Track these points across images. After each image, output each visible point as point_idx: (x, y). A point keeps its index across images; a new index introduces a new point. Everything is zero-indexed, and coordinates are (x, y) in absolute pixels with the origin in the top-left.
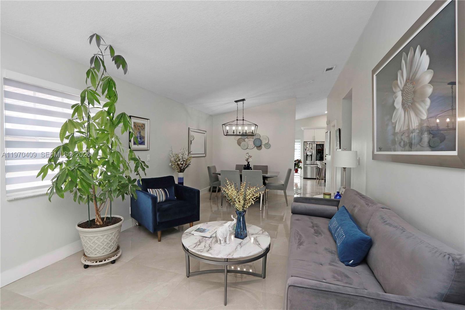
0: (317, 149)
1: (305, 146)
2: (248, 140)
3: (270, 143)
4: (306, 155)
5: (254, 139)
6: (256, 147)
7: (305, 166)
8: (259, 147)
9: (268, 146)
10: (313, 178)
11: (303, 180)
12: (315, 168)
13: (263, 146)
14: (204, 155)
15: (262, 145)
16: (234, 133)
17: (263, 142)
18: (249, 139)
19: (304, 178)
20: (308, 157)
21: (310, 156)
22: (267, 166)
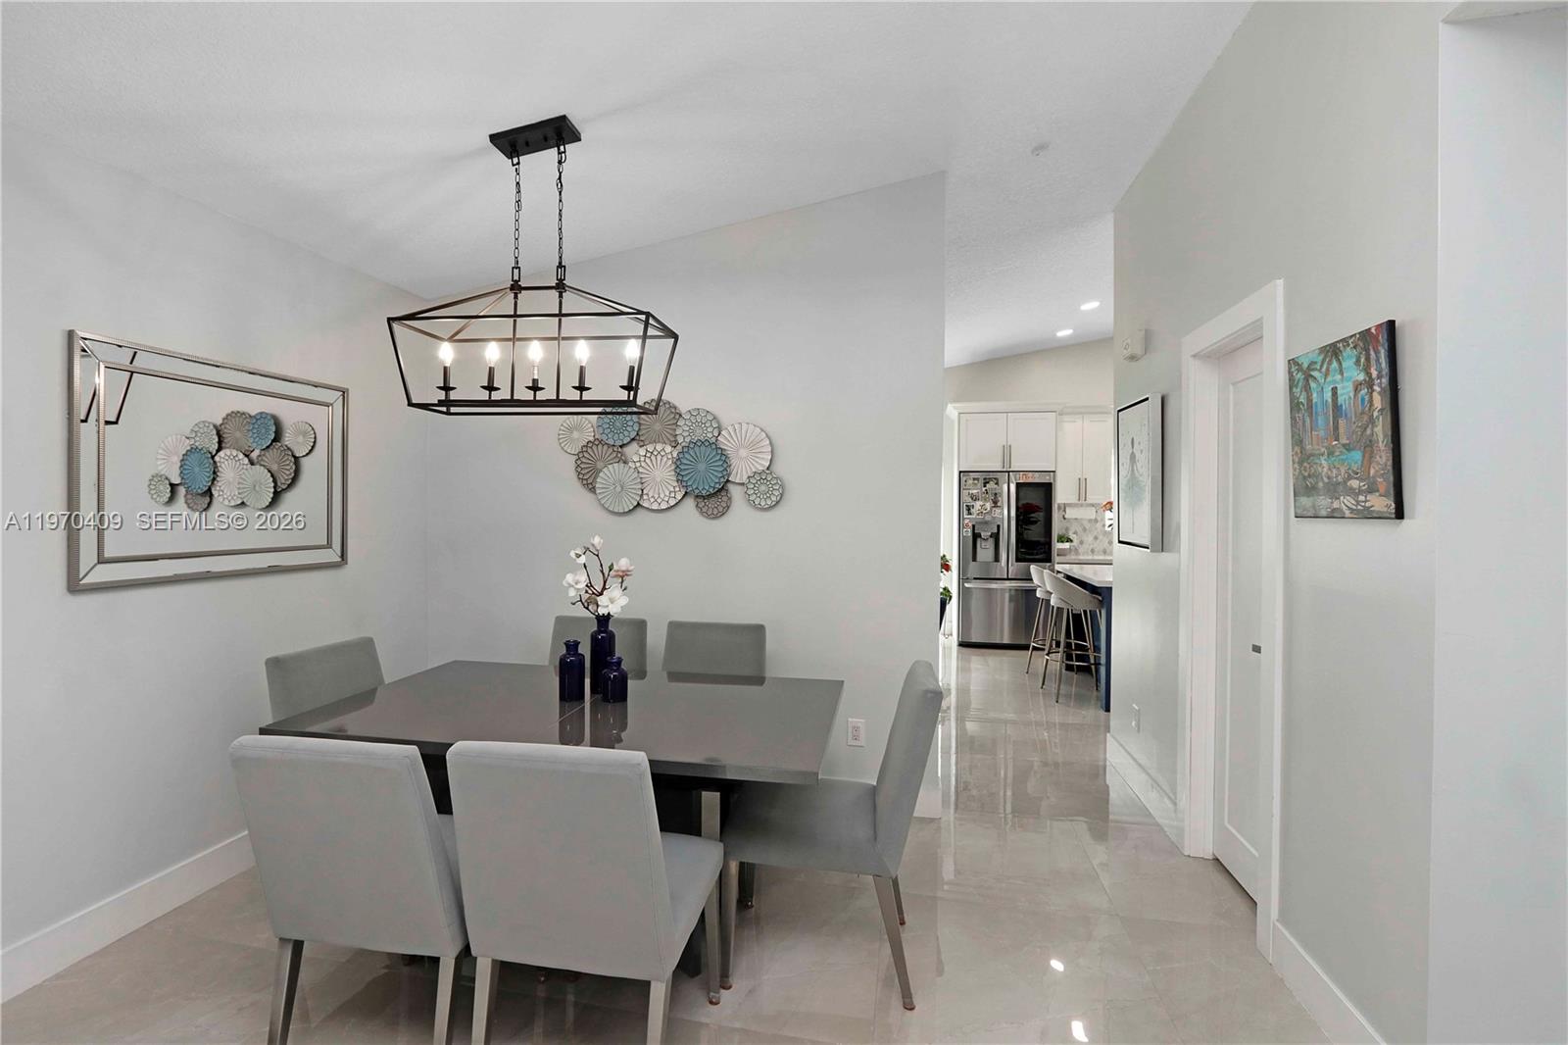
0: (1020, 505)
1: (965, 493)
2: (642, 452)
3: (779, 469)
4: (970, 534)
5: (679, 448)
6: (690, 502)
7: (966, 585)
8: (713, 497)
9: (770, 489)
10: (998, 641)
11: (958, 652)
12: (1007, 595)
13: (736, 492)
14: (333, 556)
15: (730, 487)
16: (490, 388)
17: (734, 462)
18: (650, 448)
19: (962, 644)
20: (979, 540)
21: (991, 542)
22: (758, 630)
